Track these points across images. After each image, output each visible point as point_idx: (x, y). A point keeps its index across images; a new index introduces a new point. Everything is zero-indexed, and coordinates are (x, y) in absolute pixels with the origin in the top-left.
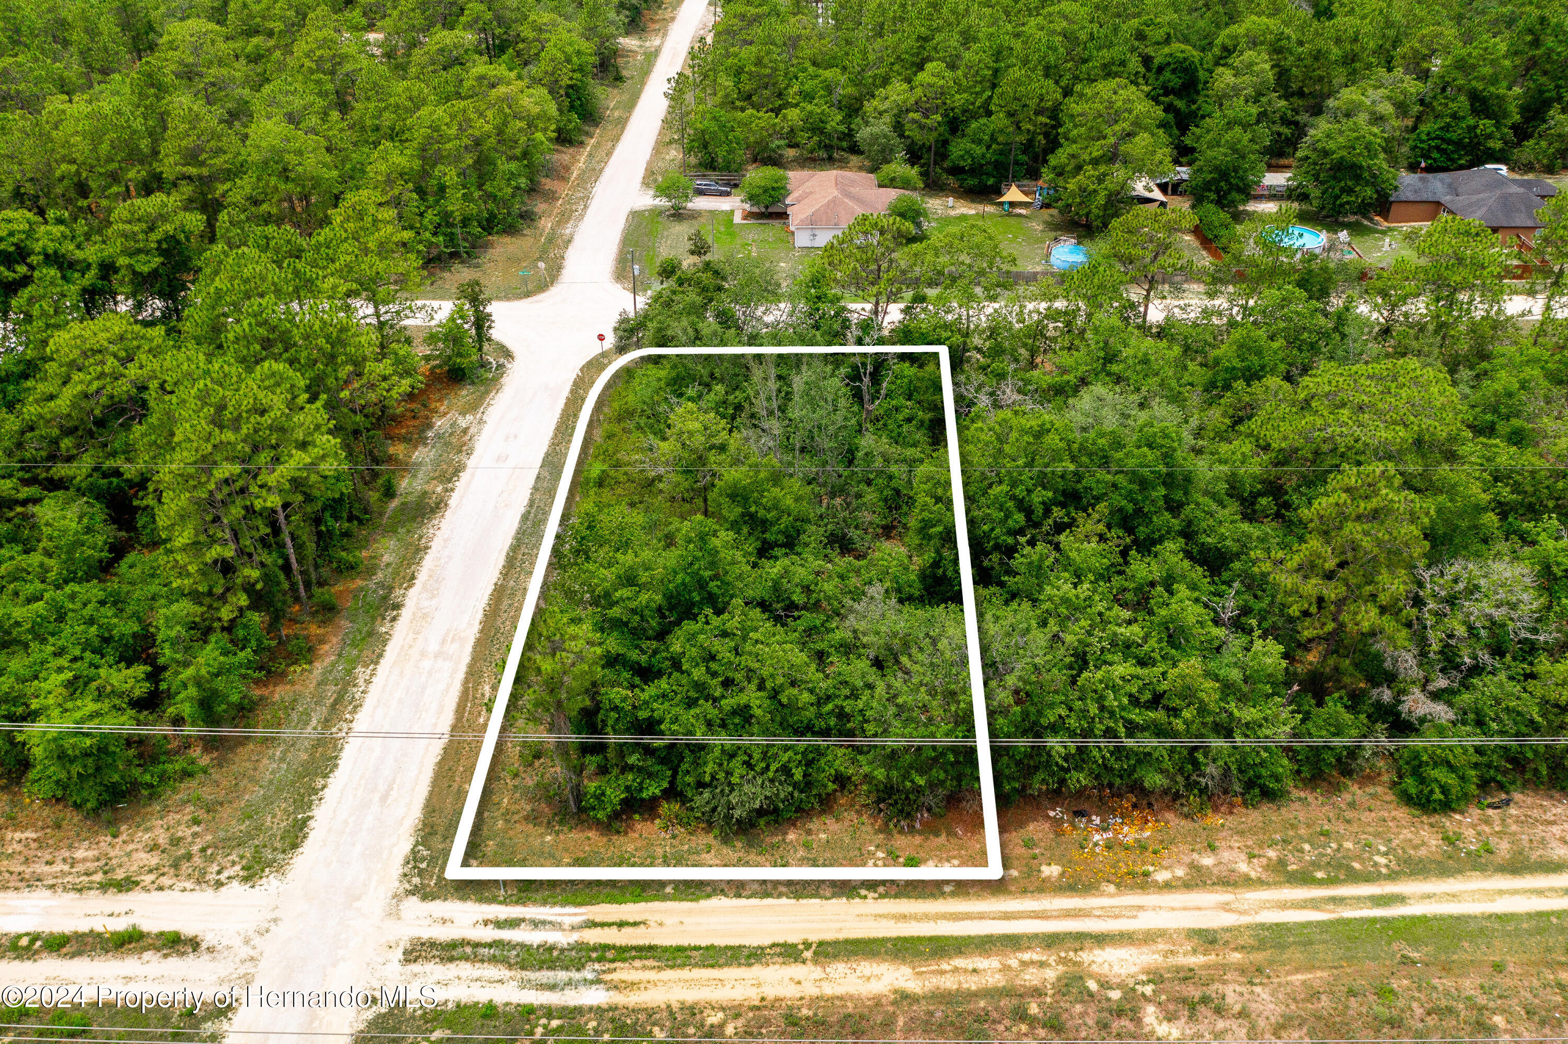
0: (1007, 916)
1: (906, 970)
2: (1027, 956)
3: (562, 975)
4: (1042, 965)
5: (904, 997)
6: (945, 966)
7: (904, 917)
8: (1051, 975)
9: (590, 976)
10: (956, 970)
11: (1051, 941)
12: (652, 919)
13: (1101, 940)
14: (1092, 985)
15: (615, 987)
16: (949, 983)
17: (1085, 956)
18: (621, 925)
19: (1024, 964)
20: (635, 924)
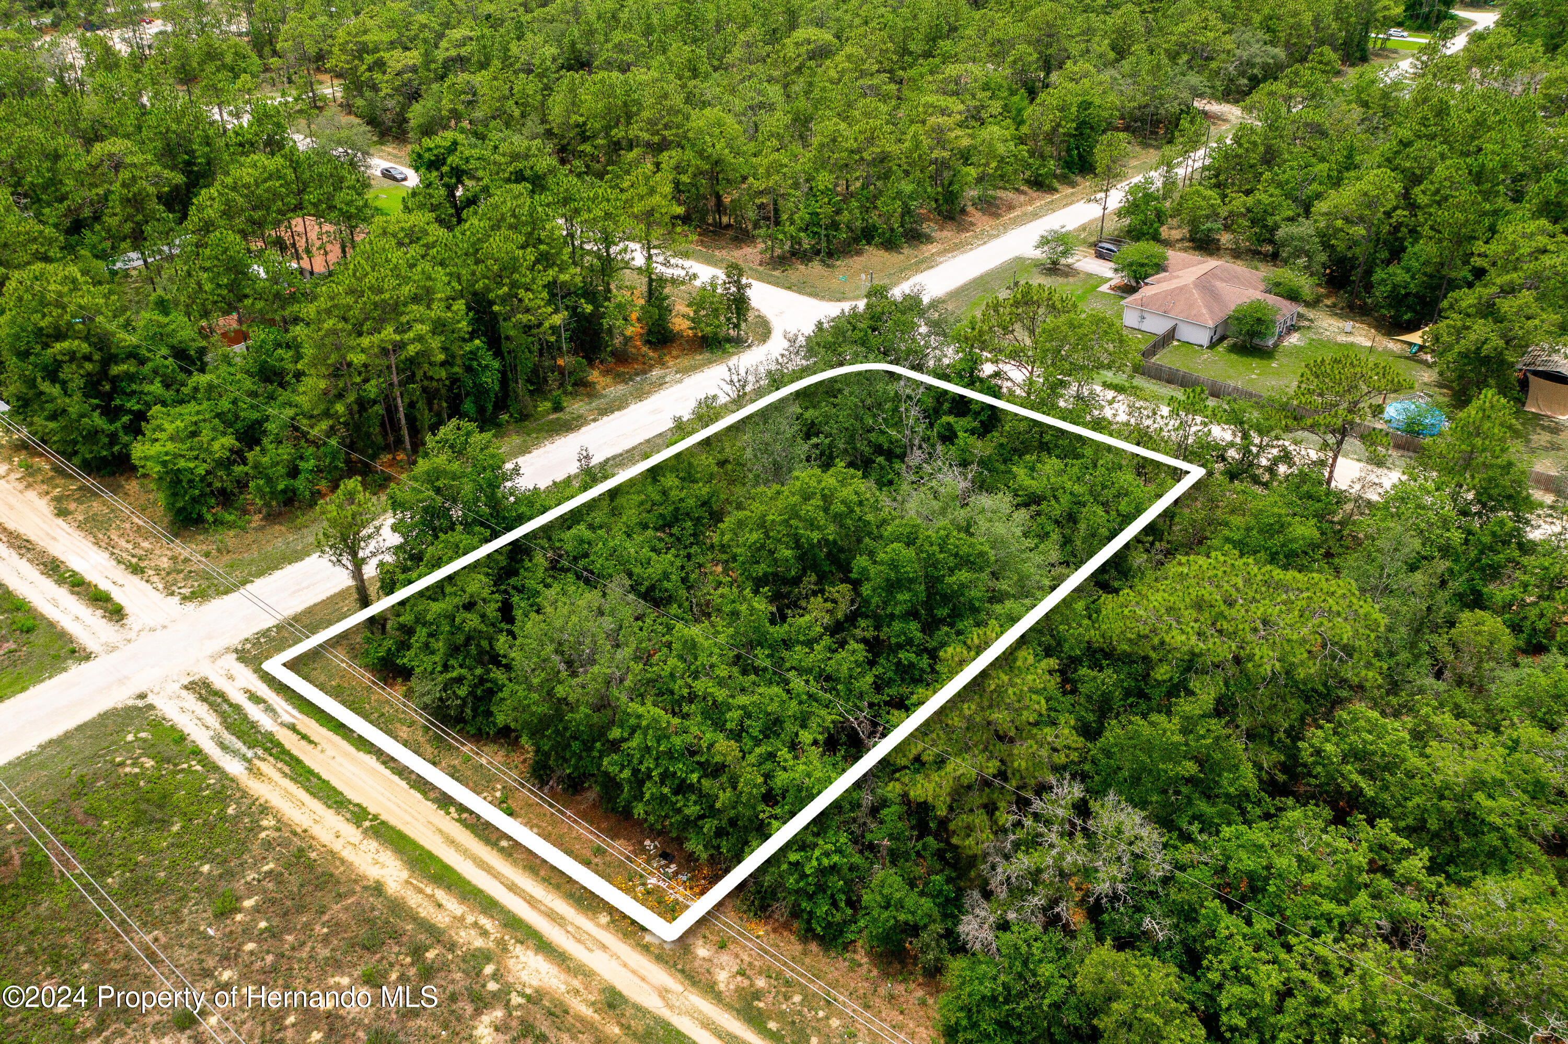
0: (512, 888)
1: (405, 874)
2: (485, 921)
4: (485, 933)
5: (378, 889)
6: (429, 890)
7: (451, 842)
8: (479, 943)
9: (250, 754)
10: (431, 897)
11: (512, 923)
12: (324, 744)
13: (544, 947)
14: (489, 970)
15: (251, 770)
16: (413, 900)
17: (519, 950)
19: (475, 924)
20: (311, 742)
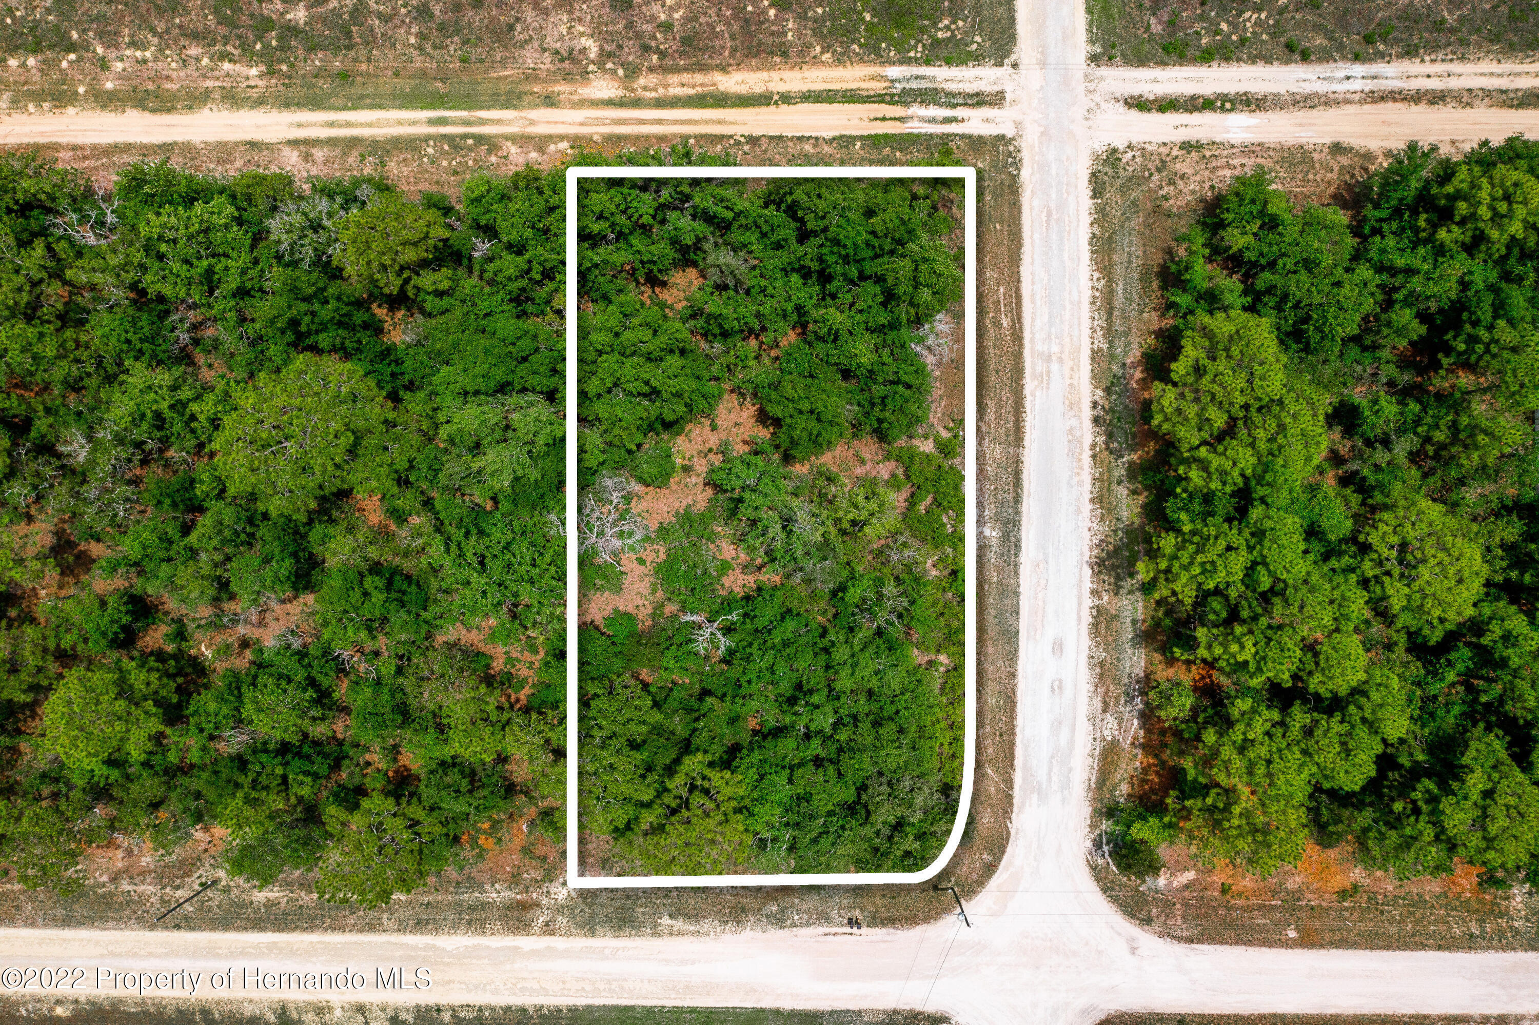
0: (659, 122)
1: (722, 88)
2: (653, 94)
3: (914, 85)
4: (645, 88)
5: (723, 69)
6: (699, 89)
7: (720, 122)
8: (642, 81)
9: (897, 85)
11: (637, 103)
12: (866, 123)
13: (609, 103)
14: (621, 72)
15: (883, 78)
16: (699, 78)
17: (621, 93)
18: (884, 119)
19: (655, 90)
20: (876, 119)
